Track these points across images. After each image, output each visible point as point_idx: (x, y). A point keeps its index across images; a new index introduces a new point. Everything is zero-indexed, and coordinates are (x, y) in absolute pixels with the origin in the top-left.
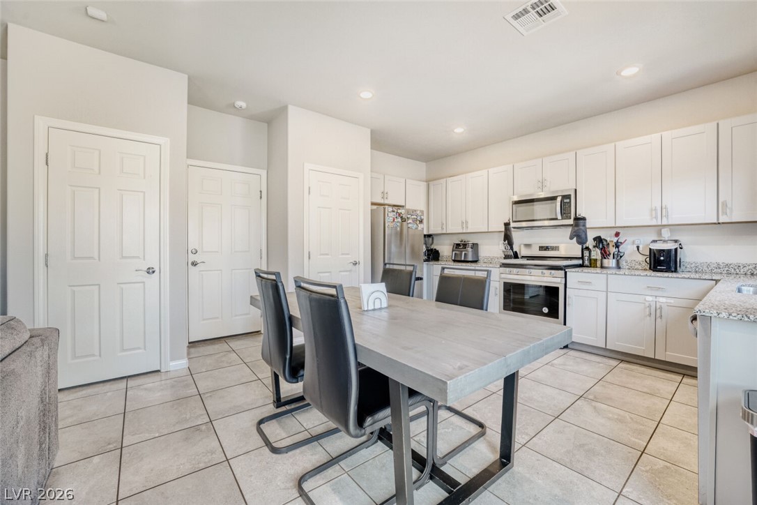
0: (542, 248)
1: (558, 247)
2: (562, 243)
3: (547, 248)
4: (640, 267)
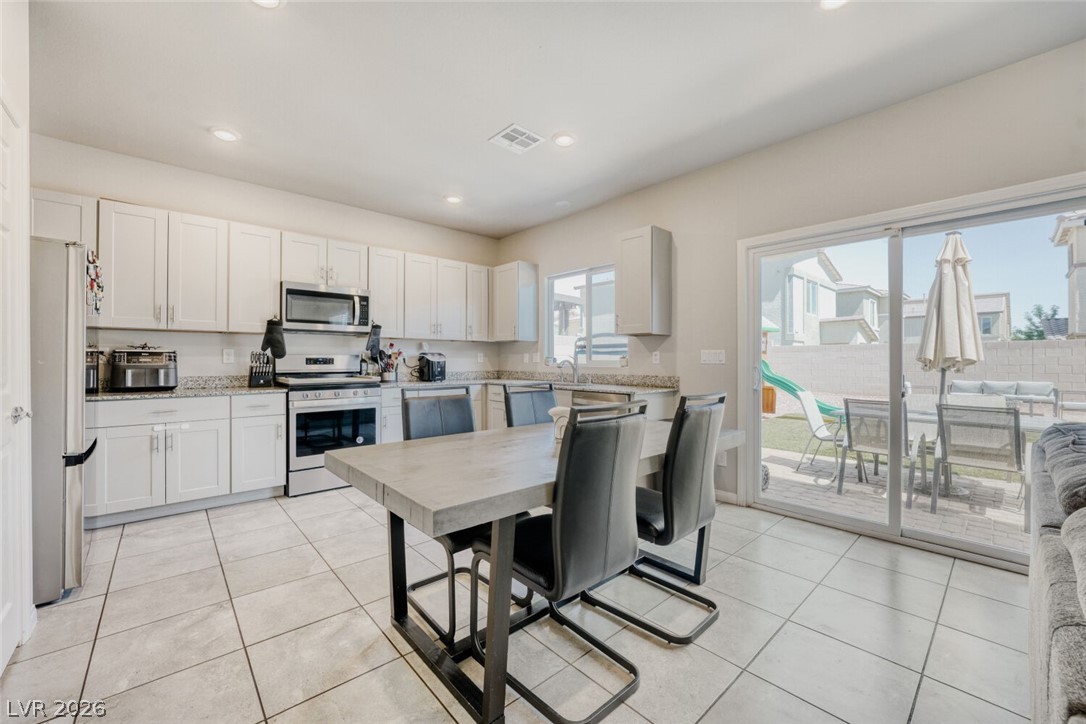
0: (309, 361)
1: (333, 360)
2: (337, 354)
3: (316, 361)
4: (405, 379)
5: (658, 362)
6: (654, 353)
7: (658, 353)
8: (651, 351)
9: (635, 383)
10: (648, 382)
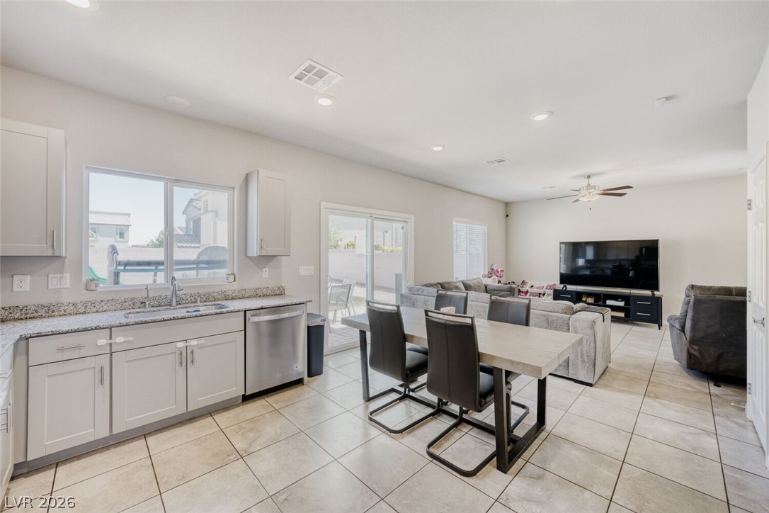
5: (267, 276)
6: (264, 270)
7: (267, 269)
8: (261, 268)
9: (246, 295)
10: (260, 293)
